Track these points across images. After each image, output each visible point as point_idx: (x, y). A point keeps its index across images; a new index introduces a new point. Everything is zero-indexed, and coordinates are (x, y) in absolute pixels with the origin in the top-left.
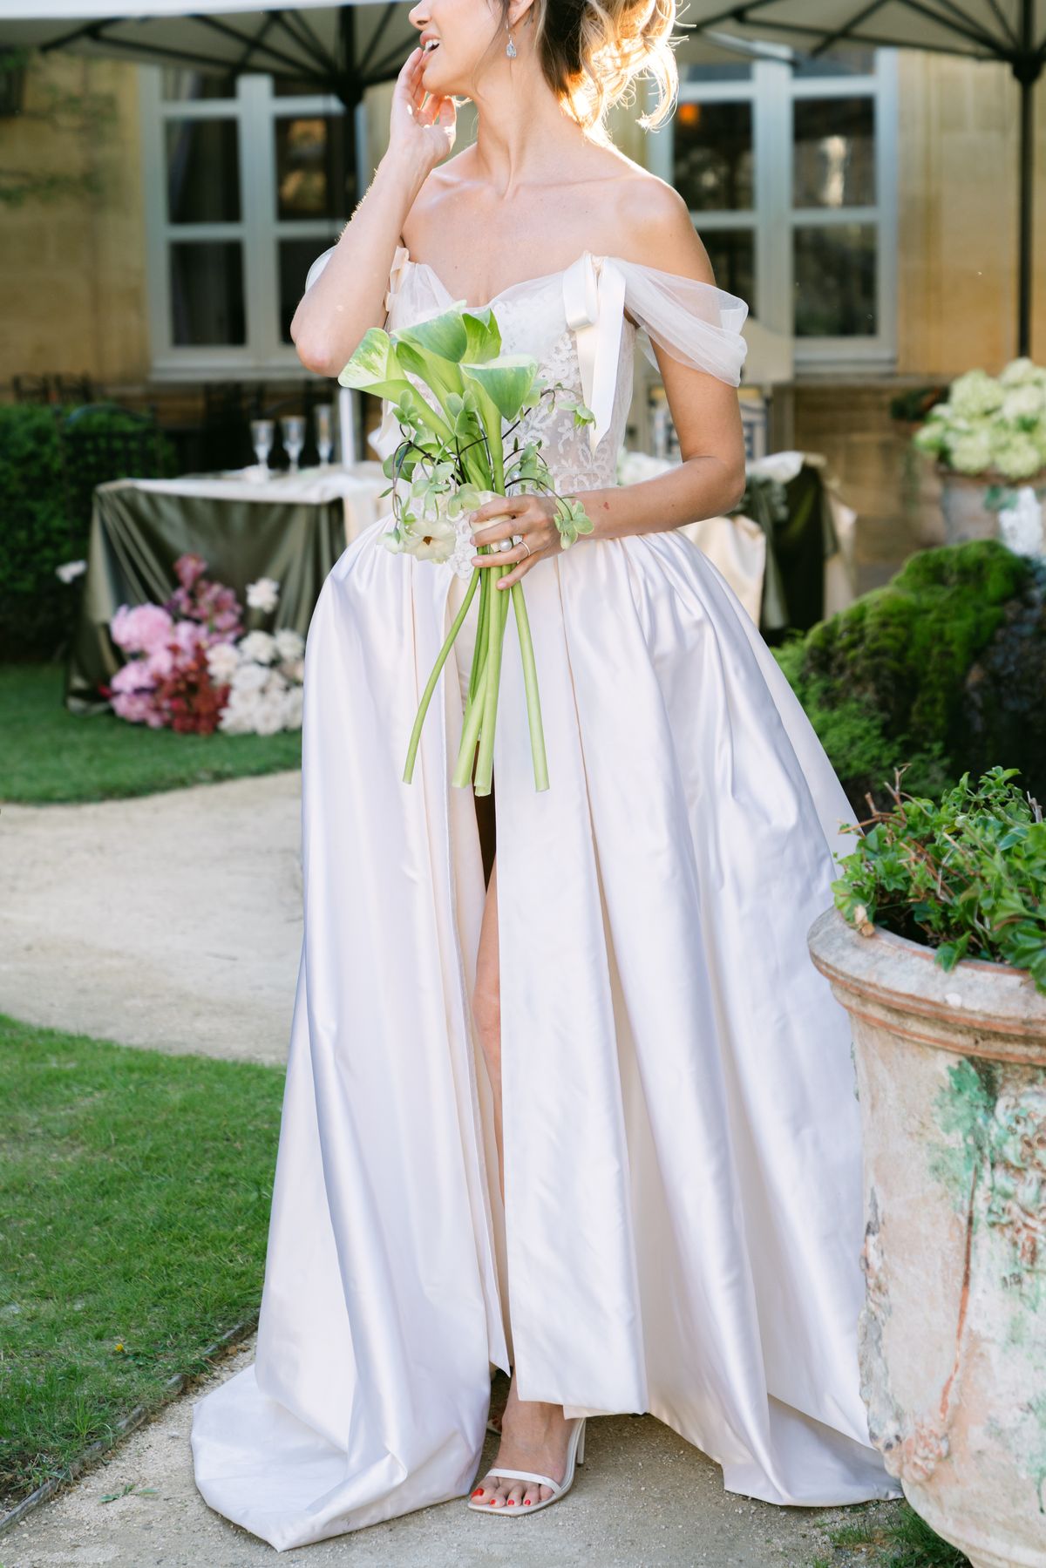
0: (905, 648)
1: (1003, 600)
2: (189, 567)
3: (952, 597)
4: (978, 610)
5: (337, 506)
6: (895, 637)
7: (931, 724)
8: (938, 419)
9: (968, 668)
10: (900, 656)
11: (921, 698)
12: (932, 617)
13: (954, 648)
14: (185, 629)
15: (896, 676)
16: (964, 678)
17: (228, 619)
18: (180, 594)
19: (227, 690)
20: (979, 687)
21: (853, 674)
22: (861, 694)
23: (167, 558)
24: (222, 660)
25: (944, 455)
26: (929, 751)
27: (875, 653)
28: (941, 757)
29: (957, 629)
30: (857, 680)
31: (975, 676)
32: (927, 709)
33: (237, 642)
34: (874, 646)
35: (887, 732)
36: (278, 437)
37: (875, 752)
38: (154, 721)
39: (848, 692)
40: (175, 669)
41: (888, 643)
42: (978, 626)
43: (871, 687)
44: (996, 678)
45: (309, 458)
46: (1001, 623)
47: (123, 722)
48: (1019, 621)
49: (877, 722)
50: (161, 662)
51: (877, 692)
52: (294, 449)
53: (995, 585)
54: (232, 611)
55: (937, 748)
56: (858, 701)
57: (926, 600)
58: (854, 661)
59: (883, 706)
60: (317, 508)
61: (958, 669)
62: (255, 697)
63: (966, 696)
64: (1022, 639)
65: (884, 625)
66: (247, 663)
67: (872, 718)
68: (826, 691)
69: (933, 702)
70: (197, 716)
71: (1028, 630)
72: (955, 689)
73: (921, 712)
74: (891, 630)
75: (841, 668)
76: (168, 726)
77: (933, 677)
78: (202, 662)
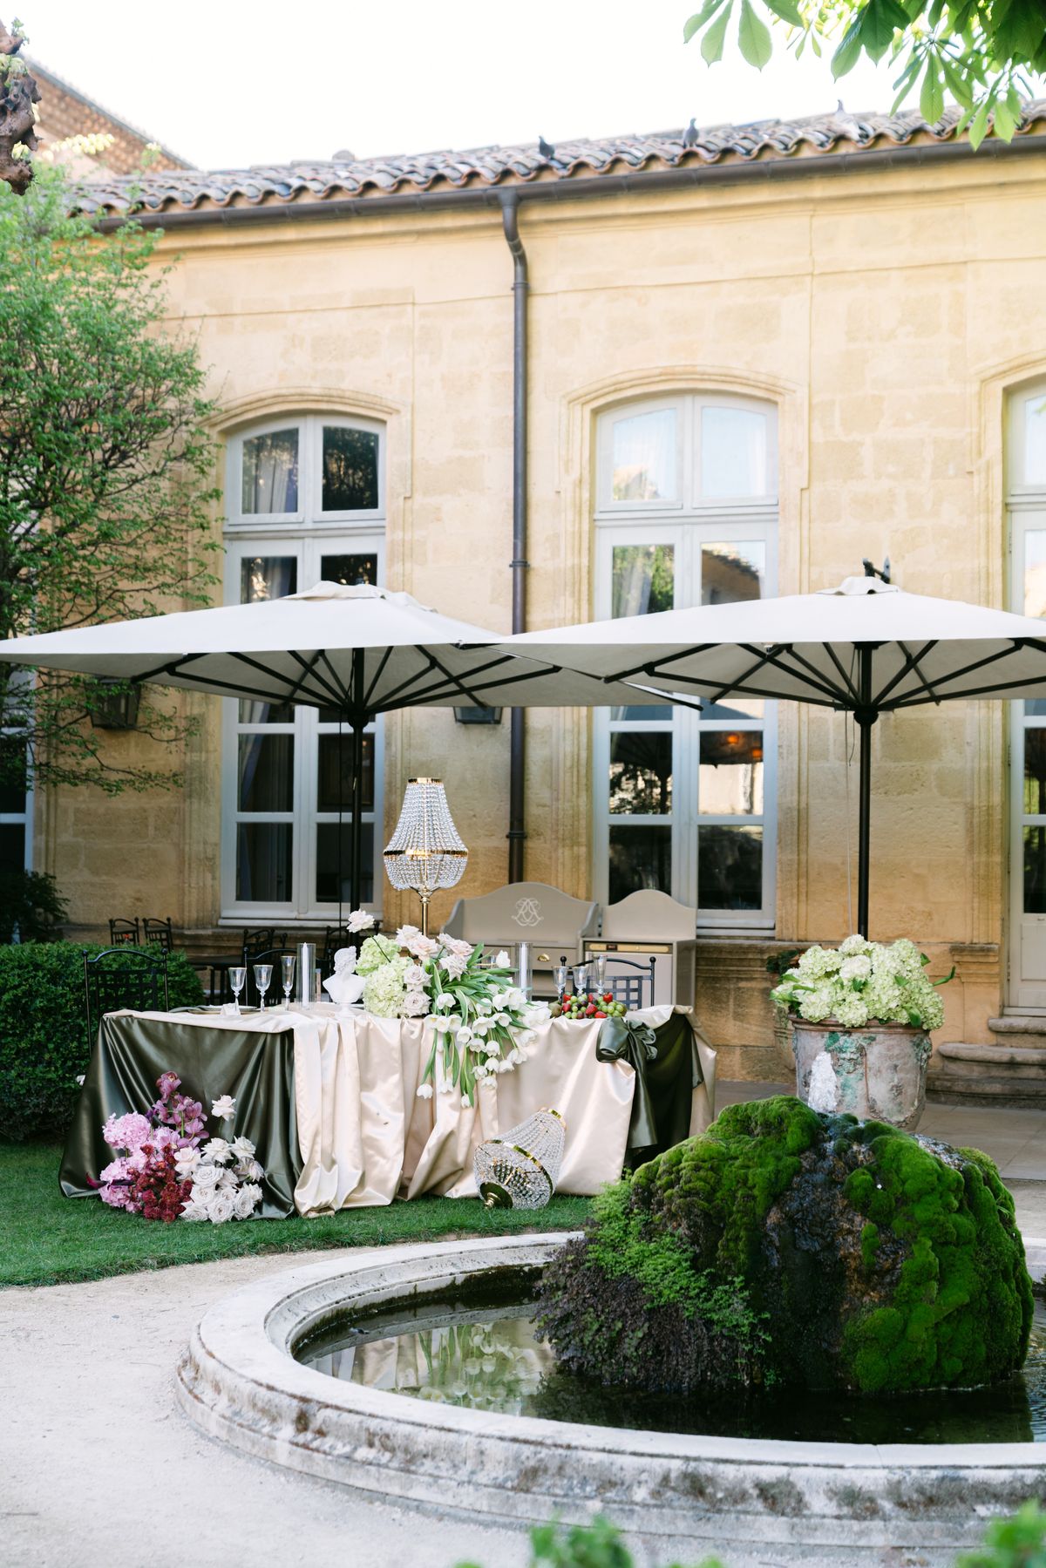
0: (714, 1190)
1: (800, 1151)
2: (167, 1083)
3: (755, 1146)
4: (778, 1159)
5: (288, 1036)
6: (705, 1180)
7: (734, 1259)
8: (790, 978)
9: (768, 1210)
10: (709, 1198)
11: (727, 1235)
12: (738, 1163)
13: (756, 1192)
14: (162, 1132)
15: (706, 1214)
16: (764, 1219)
17: (195, 1126)
18: (158, 1105)
19: (190, 1184)
20: (777, 1226)
21: (669, 1210)
22: (675, 1228)
23: (151, 1073)
24: (187, 1160)
25: (794, 1006)
26: (732, 1282)
27: (688, 1194)
28: (742, 1289)
29: (759, 1175)
30: (673, 1216)
31: (774, 1217)
32: (732, 1245)
33: (201, 1145)
34: (686, 1187)
35: (696, 1265)
36: (251, 979)
37: (684, 1282)
38: (131, 1208)
39: (665, 1226)
40: (148, 1165)
41: (700, 1184)
42: (778, 1172)
43: (684, 1223)
44: (791, 1220)
45: (275, 996)
46: (798, 1171)
47: (106, 1207)
48: (813, 1171)
49: (688, 1255)
50: (138, 1160)
51: (689, 1228)
52: (263, 987)
53: (793, 1138)
54: (200, 1119)
55: (738, 1280)
56: (672, 1235)
57: (734, 1148)
58: (670, 1198)
59: (694, 1241)
60: (274, 1035)
61: (759, 1211)
62: (212, 1191)
63: (766, 1235)
64: (815, 1186)
65: (697, 1168)
66: (207, 1164)
67: (685, 1251)
68: (647, 1224)
69: (737, 1239)
70: (163, 1206)
71: (819, 1177)
72: (756, 1230)
73: (726, 1248)
74: (702, 1173)
75: (660, 1204)
76: (140, 1212)
77: (737, 1216)
78: (172, 1162)
